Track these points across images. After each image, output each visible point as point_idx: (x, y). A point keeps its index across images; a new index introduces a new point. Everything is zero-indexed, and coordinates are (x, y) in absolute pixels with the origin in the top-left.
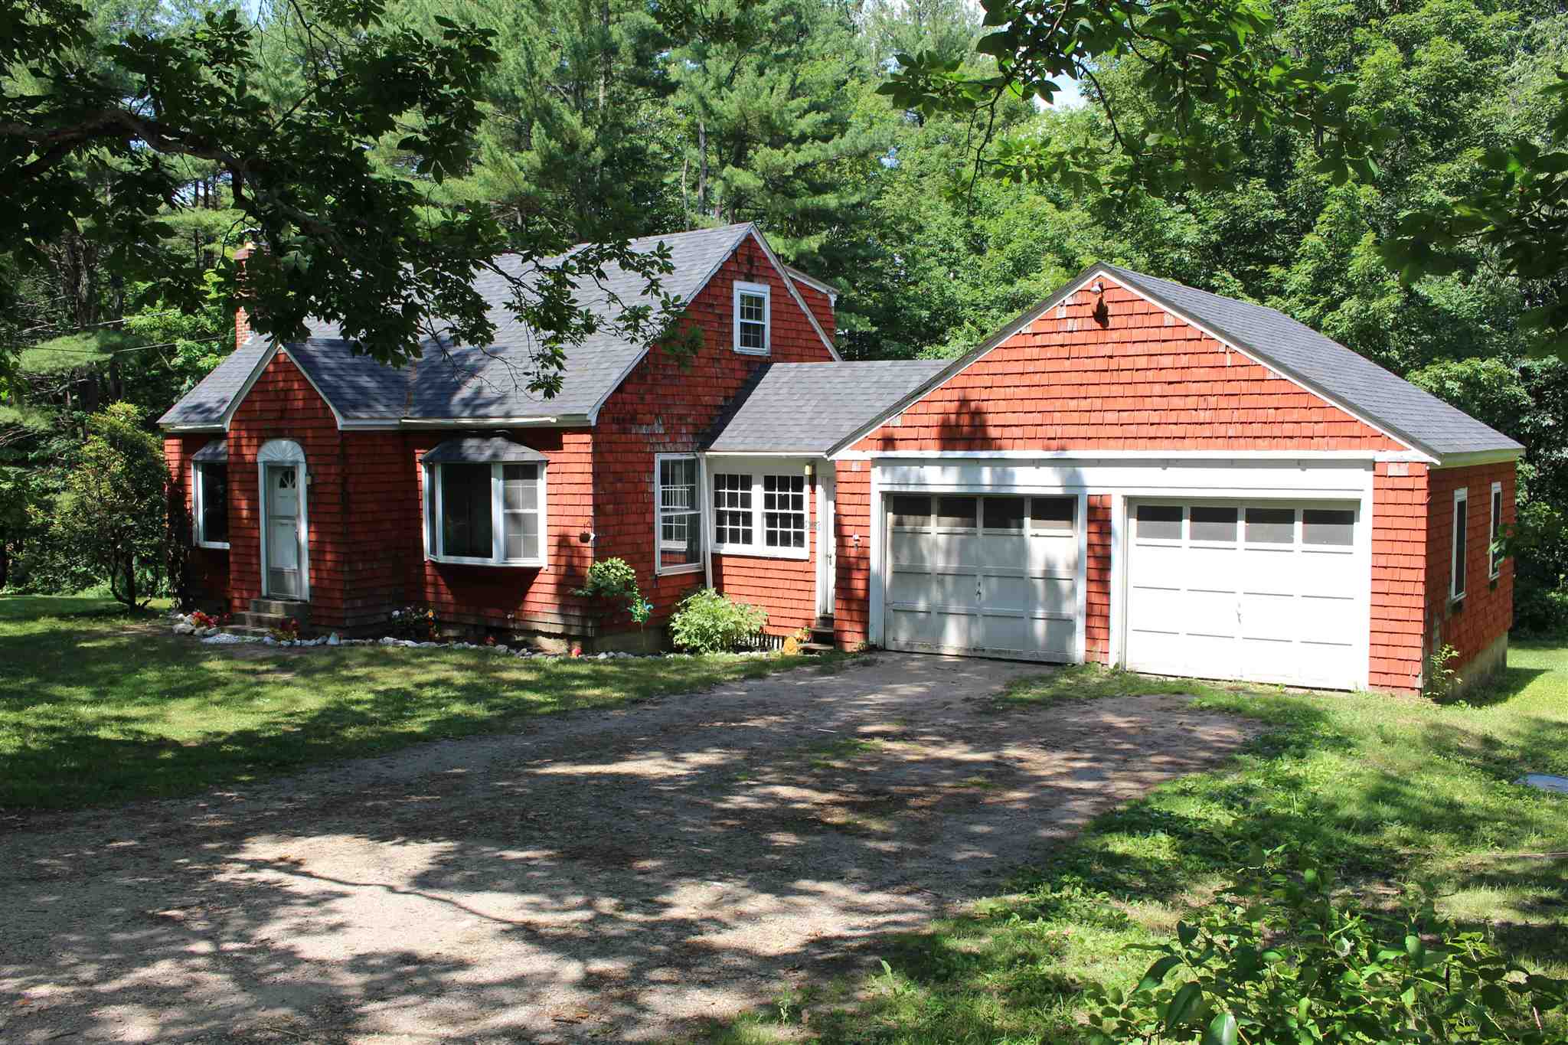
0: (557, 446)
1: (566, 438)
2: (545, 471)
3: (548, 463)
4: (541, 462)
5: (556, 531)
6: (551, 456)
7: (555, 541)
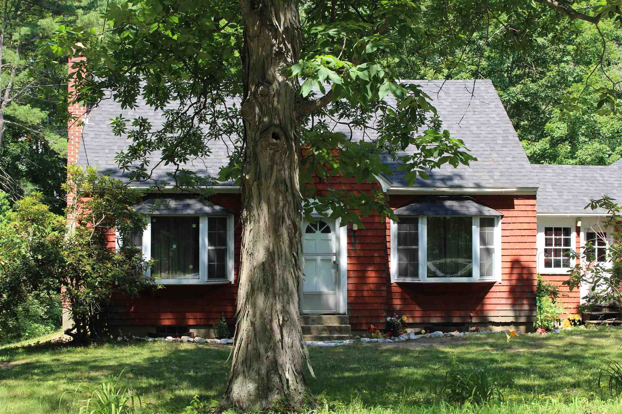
0: (511, 206)
1: (516, 202)
2: (501, 221)
3: (502, 217)
4: (498, 217)
5: (509, 259)
6: (505, 213)
7: (509, 265)
